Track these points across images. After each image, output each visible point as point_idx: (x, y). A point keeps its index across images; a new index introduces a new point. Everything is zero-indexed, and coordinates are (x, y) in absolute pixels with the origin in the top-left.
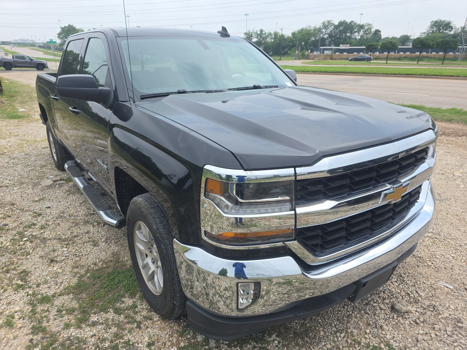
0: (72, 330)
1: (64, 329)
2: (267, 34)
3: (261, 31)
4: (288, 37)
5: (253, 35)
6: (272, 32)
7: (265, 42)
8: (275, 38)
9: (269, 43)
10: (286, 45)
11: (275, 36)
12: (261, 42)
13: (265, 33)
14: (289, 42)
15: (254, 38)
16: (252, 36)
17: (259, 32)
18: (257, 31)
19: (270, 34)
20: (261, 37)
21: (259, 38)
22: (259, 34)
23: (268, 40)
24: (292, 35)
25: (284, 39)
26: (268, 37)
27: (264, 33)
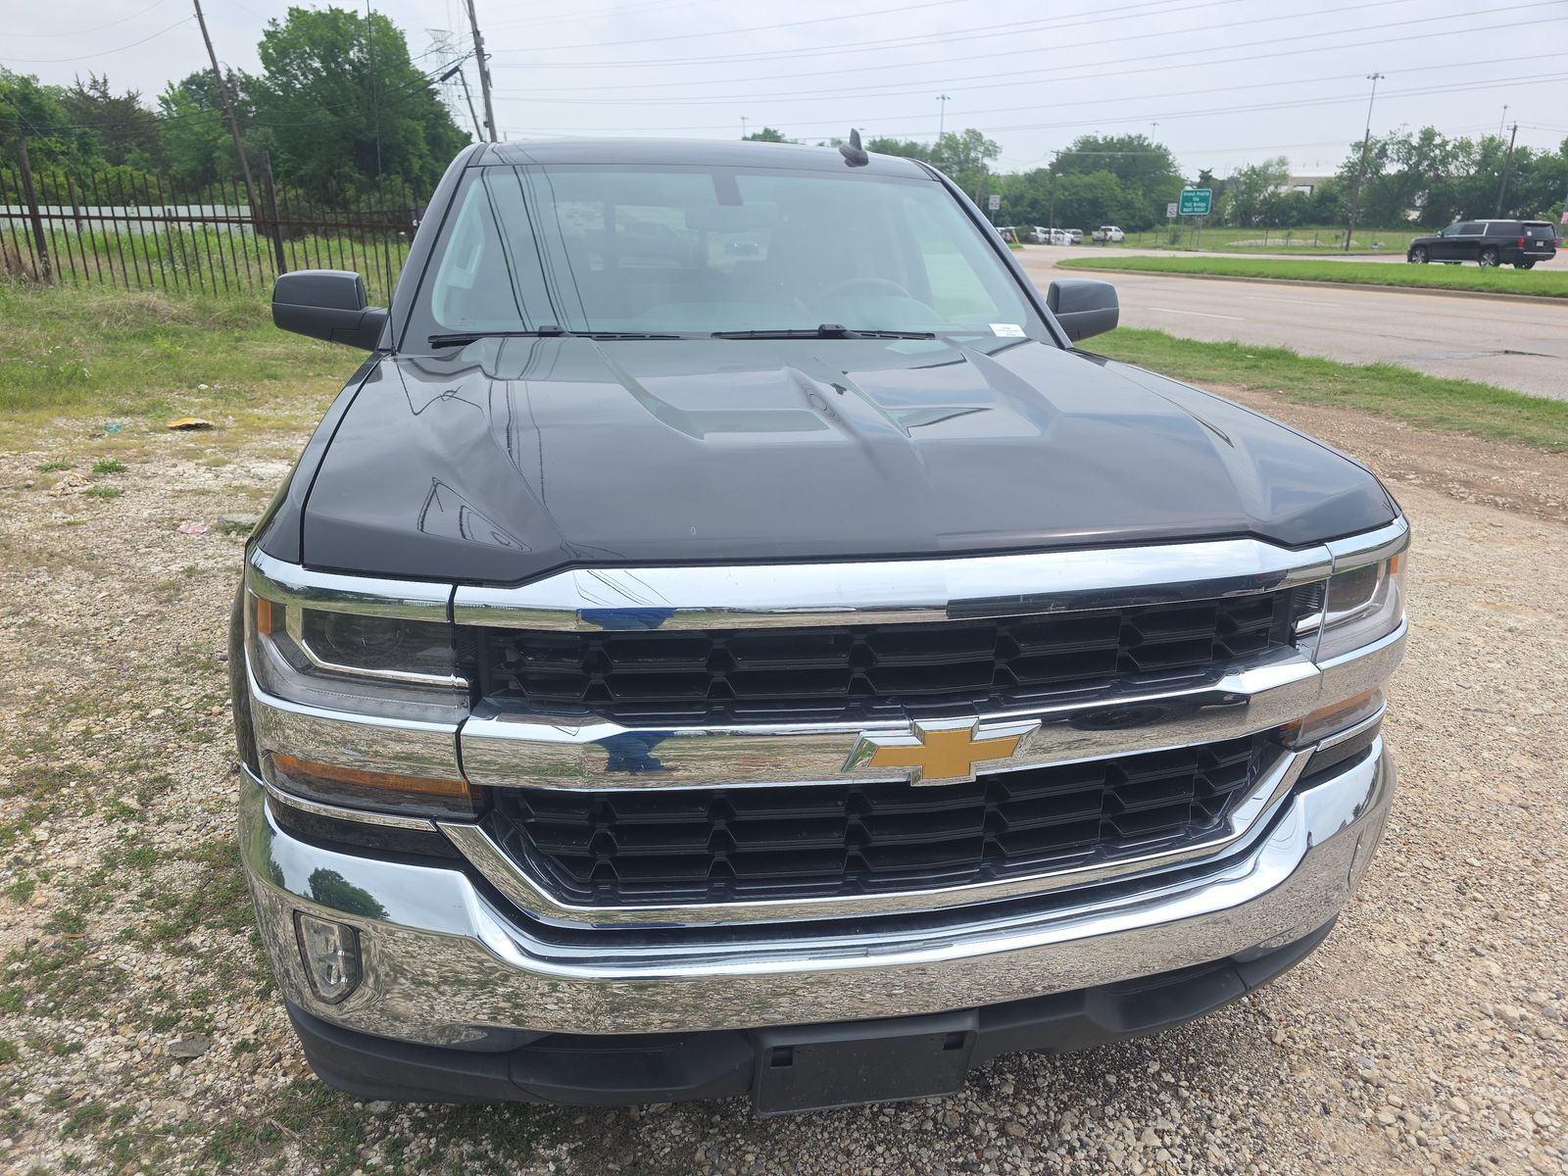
0: (127, 948)
1: (116, 940)
2: (1449, 148)
3: (1428, 136)
4: (1545, 159)
5: (1390, 150)
6: (1476, 140)
7: (1437, 176)
8: (1484, 163)
9: (1456, 182)
10: (1530, 191)
11: (1485, 156)
12: (1420, 175)
13: (1445, 143)
14: (1546, 178)
15: (1393, 160)
16: (1386, 156)
17: (1415, 141)
18: (1410, 135)
19: (1465, 147)
20: (1423, 156)
21: (1414, 159)
22: (1414, 148)
23: (1452, 168)
24: (1562, 150)
25: (1526, 168)
26: (1456, 157)
27: (1438, 141)
